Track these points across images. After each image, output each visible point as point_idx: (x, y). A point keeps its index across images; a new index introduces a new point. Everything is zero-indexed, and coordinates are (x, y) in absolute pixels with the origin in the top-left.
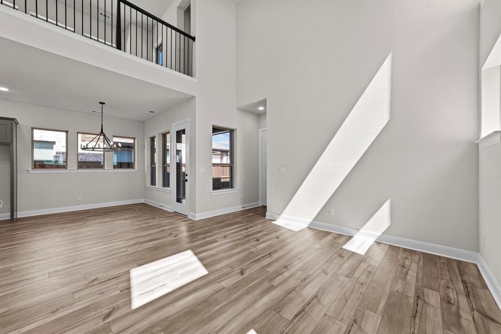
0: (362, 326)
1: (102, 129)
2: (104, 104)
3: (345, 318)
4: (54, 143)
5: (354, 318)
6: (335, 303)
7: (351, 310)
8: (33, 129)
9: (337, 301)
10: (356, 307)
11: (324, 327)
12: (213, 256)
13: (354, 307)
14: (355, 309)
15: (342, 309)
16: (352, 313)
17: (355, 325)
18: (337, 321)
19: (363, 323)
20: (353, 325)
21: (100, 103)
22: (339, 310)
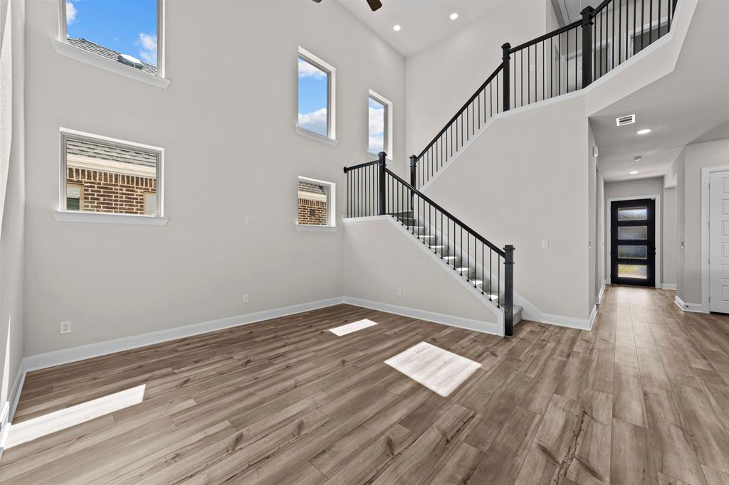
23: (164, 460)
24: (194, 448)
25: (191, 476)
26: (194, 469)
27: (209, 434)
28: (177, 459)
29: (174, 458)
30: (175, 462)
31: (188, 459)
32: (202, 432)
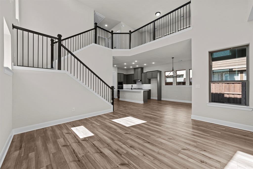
0: (75, 162)
1: (173, 69)
2: (174, 58)
3: (83, 158)
4: (183, 75)
5: (81, 162)
6: (93, 158)
7: (85, 163)
8: (165, 72)
9: (94, 160)
10: (86, 166)
11: (84, 150)
12: (142, 127)
13: (86, 165)
14: (85, 165)
15: (88, 159)
16: (83, 162)
17: (78, 160)
18: (83, 154)
19: (77, 164)
20: (78, 159)
21: (172, 58)
22: (88, 158)
23: (206, 165)
24: (195, 159)
25: (203, 155)
26: (201, 155)
27: (187, 158)
28: (203, 161)
29: (203, 162)
30: (204, 161)
31: (200, 158)
32: (188, 160)
